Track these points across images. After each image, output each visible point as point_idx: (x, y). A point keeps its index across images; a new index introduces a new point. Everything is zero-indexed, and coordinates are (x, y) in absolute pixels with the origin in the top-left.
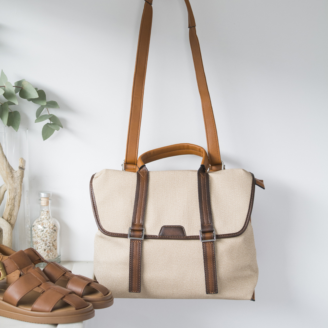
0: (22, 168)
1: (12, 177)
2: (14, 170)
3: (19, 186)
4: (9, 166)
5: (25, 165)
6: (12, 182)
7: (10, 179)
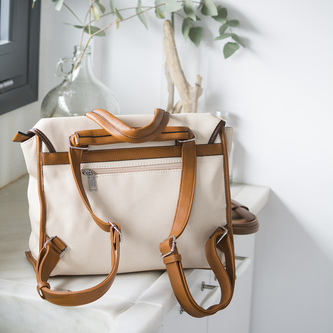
0: (198, 85)
1: (188, 93)
2: (190, 86)
3: (194, 103)
4: (185, 81)
5: (201, 82)
6: (187, 98)
7: (185, 95)
